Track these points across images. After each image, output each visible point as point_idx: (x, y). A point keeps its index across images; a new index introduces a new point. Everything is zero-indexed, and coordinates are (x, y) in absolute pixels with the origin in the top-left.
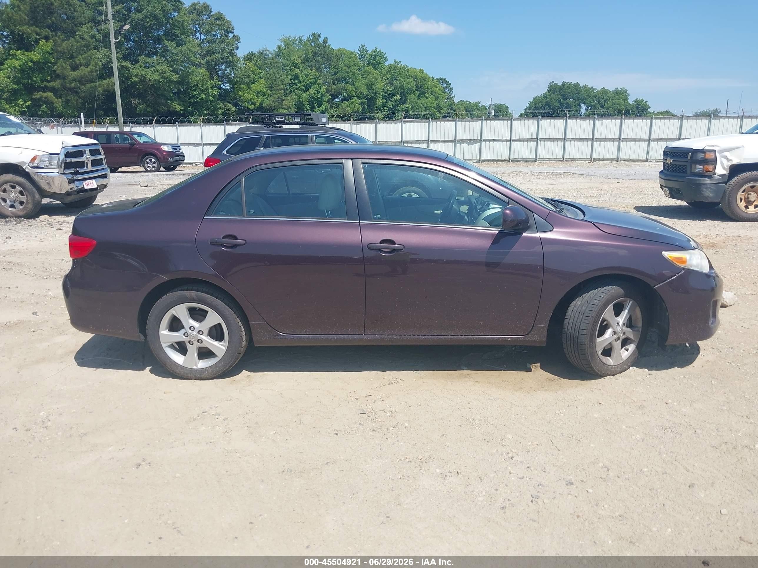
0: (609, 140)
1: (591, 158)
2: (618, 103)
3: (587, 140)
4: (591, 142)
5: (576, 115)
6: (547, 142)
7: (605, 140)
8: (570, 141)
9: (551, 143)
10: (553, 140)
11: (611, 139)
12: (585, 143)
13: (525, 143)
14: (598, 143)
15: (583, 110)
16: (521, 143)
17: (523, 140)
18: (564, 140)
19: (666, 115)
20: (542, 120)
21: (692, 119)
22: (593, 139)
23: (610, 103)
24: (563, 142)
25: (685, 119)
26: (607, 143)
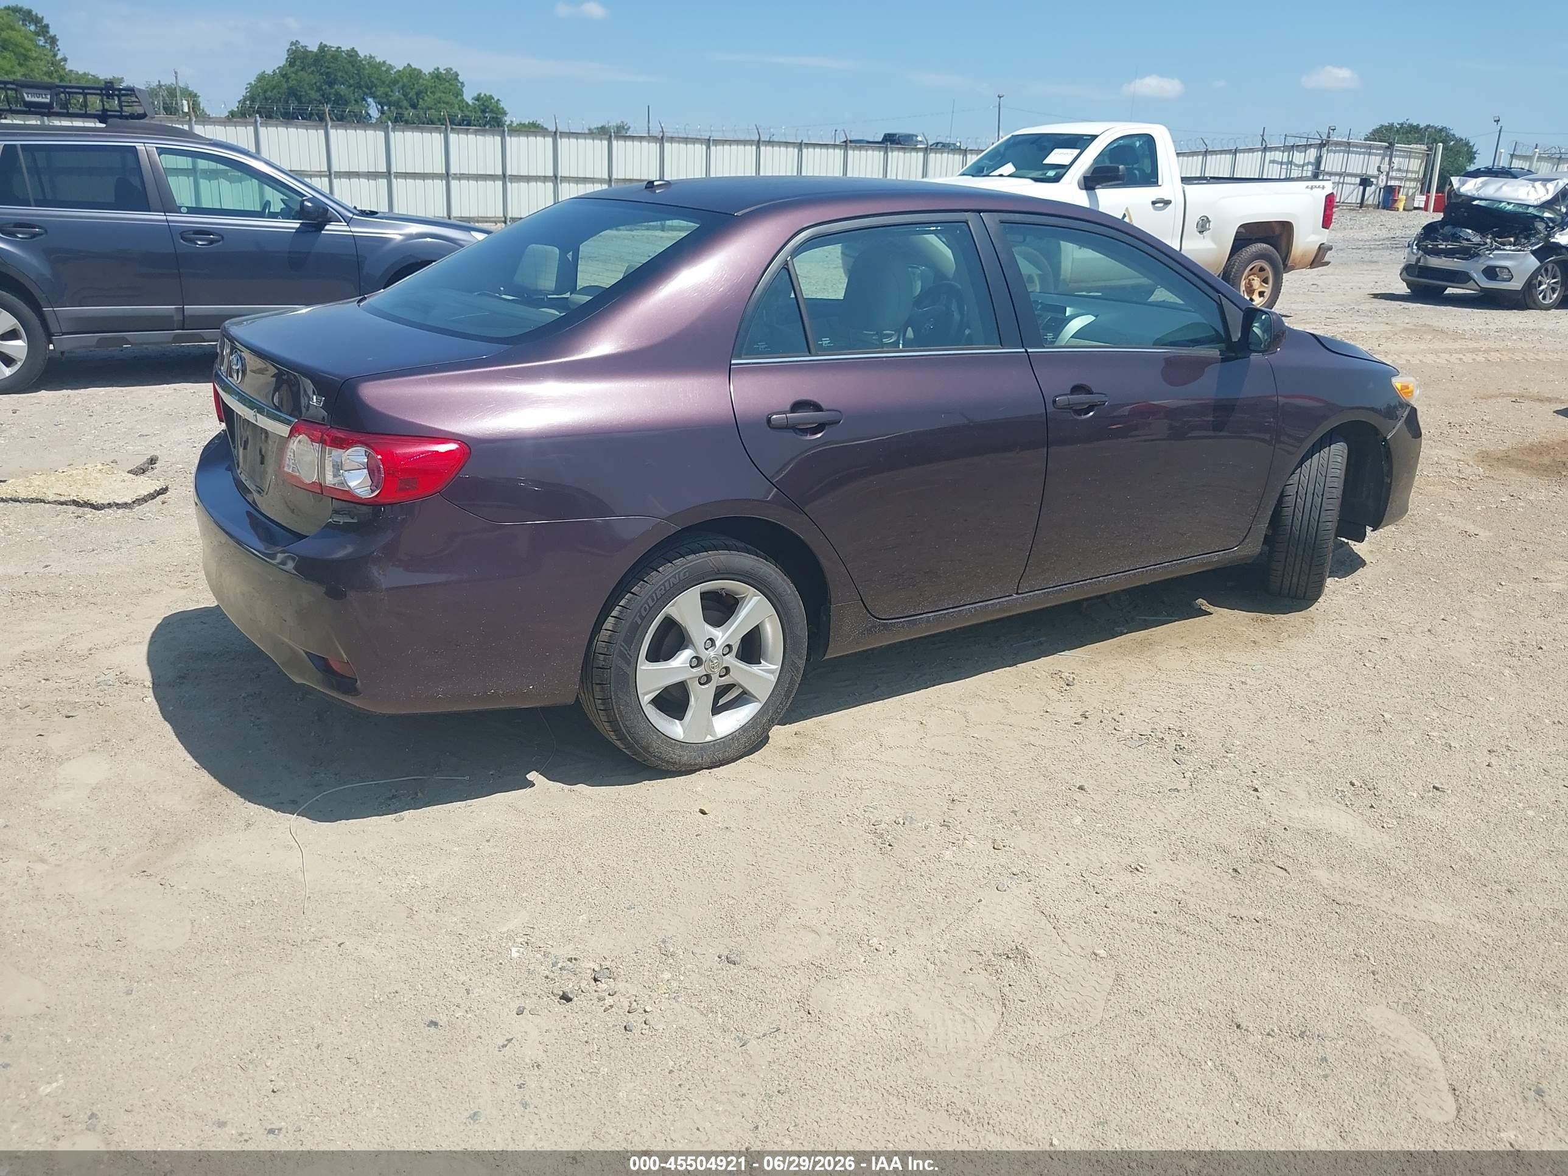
0: (536, 179)
1: (506, 218)
2: (446, 100)
3: (492, 177)
4: (501, 183)
5: (361, 121)
6: (410, 181)
7: (528, 179)
8: (459, 179)
9: (419, 182)
10: (424, 176)
11: (540, 177)
12: (490, 183)
13: (363, 181)
14: (515, 185)
15: (374, 112)
16: (354, 181)
17: (357, 175)
18: (447, 176)
19: (533, 129)
20: (394, 130)
21: (679, 142)
22: (504, 175)
23: (429, 100)
24: (444, 182)
25: (667, 141)
26: (533, 184)
